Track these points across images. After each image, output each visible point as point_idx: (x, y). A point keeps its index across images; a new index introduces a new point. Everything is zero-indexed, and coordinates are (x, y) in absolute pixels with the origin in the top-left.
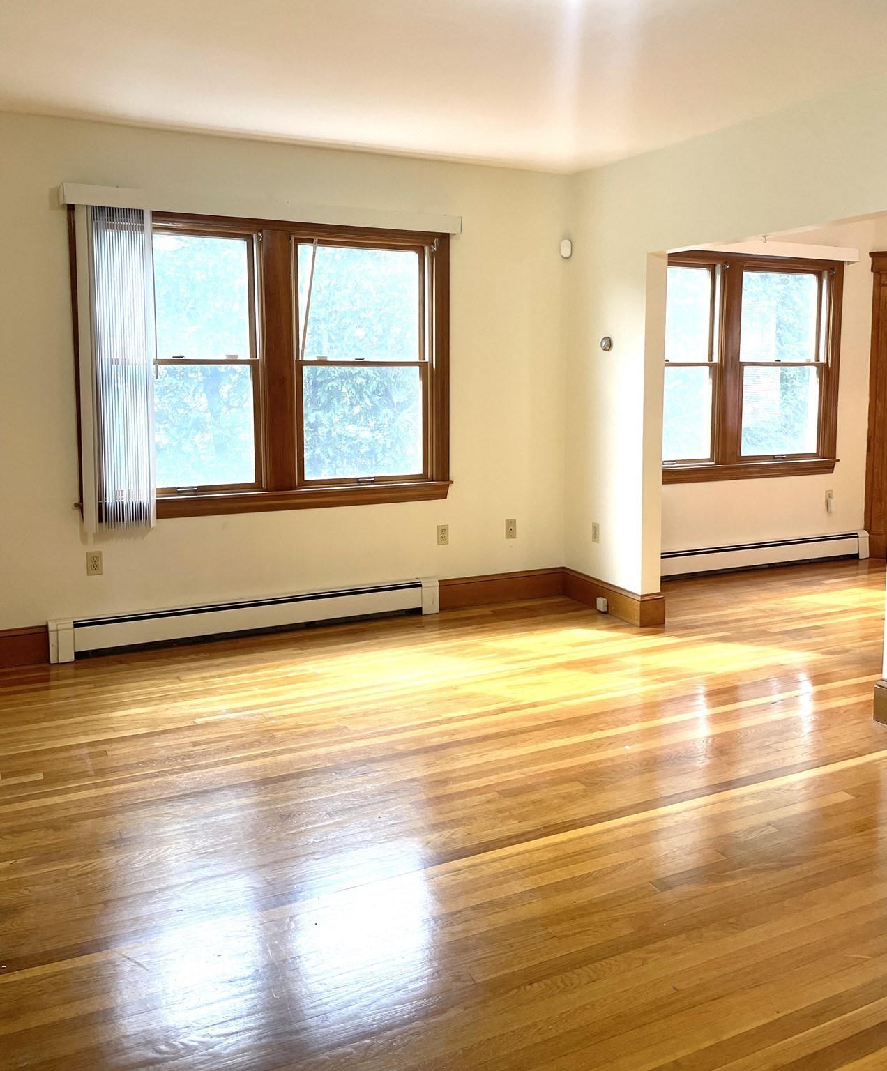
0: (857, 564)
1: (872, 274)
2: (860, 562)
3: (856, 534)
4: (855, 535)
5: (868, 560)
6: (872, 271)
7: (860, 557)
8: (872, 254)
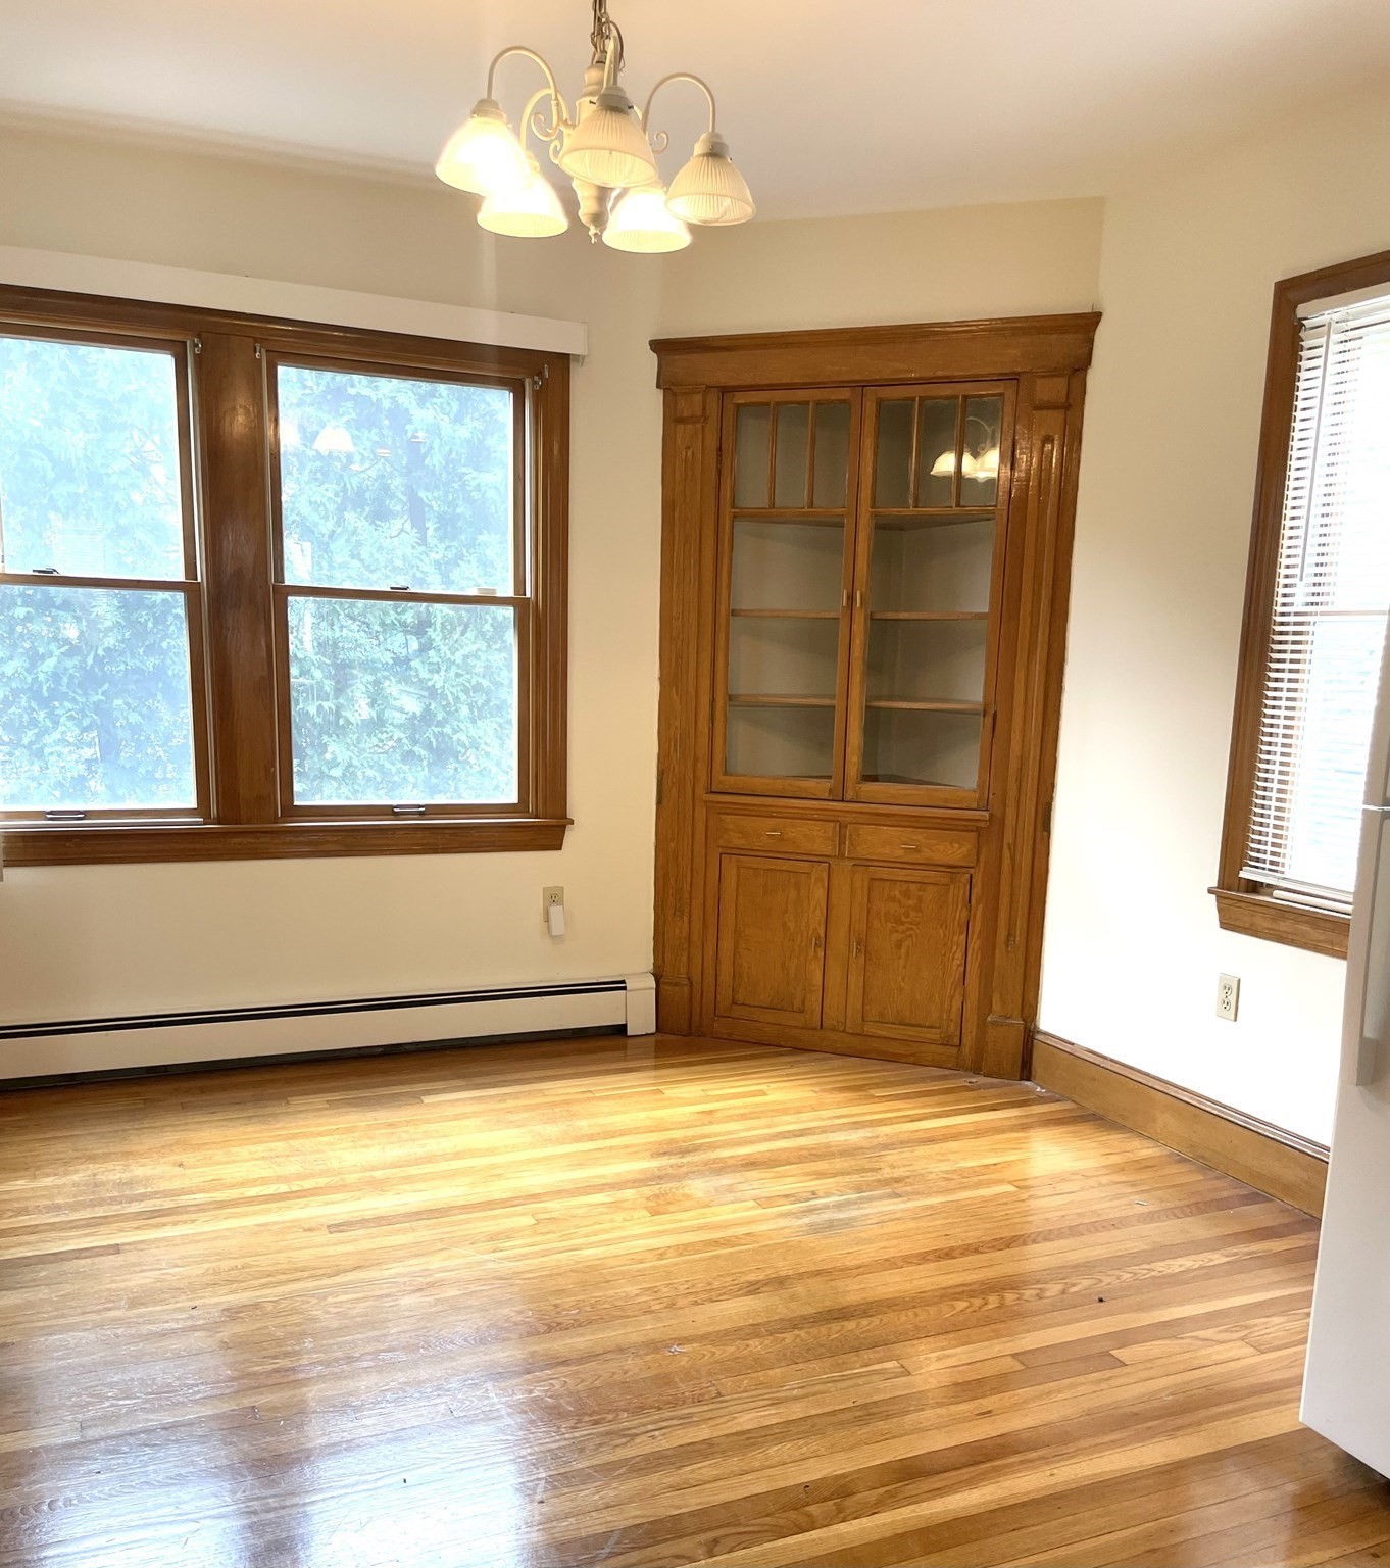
0: (624, 1048)
1: (659, 395)
2: (630, 1042)
3: (623, 982)
4: (618, 986)
5: (653, 1039)
6: (658, 387)
7: (629, 1034)
8: (658, 346)
